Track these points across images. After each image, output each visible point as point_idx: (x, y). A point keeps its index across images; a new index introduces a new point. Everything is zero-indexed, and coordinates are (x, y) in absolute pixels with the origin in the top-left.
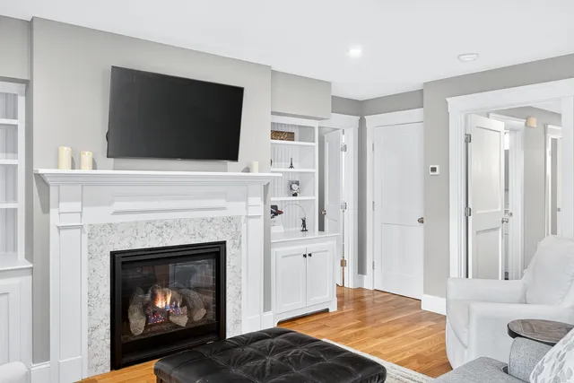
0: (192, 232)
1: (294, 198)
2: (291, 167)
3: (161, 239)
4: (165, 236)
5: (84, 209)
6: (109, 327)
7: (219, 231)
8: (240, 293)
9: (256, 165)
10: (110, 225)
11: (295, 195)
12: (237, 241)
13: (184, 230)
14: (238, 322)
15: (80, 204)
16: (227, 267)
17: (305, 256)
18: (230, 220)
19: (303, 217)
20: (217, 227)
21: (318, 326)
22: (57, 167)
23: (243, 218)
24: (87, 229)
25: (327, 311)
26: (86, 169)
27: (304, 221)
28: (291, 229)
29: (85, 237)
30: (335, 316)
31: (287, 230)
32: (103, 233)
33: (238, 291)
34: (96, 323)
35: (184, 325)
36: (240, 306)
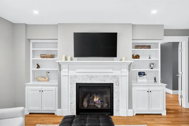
0: (101, 79)
1: (152, 70)
2: (150, 58)
3: (90, 81)
4: (92, 80)
5: (69, 71)
6: (76, 103)
7: (110, 80)
8: (119, 101)
9: (124, 58)
10: (76, 76)
11: (152, 68)
12: (118, 84)
13: (98, 78)
14: (118, 110)
15: (68, 70)
16: (114, 92)
17: (148, 91)
18: (115, 76)
19: (155, 77)
20: (110, 78)
21: (151, 119)
22: (62, 60)
23: (120, 76)
24: (70, 76)
25: (161, 114)
26: (69, 61)
27: (155, 78)
28: (149, 81)
29: (69, 79)
30: (164, 117)
31: (148, 81)
32: (74, 78)
33: (118, 100)
34: (72, 102)
35: (99, 108)
36: (119, 105)
